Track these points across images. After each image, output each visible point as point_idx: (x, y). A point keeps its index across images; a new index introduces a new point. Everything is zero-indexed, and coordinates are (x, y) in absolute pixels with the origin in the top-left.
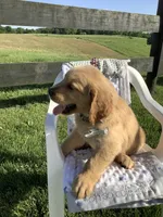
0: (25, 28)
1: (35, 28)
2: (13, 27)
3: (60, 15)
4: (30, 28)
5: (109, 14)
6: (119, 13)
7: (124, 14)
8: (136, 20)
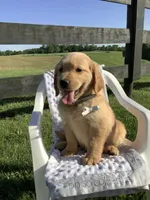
5: (84, 30)
7: (97, 29)
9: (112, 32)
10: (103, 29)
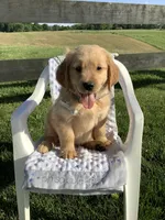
0: (61, 25)
1: (70, 25)
2: (50, 25)
3: (67, 11)
4: (65, 25)
5: (120, 7)
6: (132, 5)
7: (138, 5)
8: (153, 12)
9: (157, 10)
10: (144, 6)
